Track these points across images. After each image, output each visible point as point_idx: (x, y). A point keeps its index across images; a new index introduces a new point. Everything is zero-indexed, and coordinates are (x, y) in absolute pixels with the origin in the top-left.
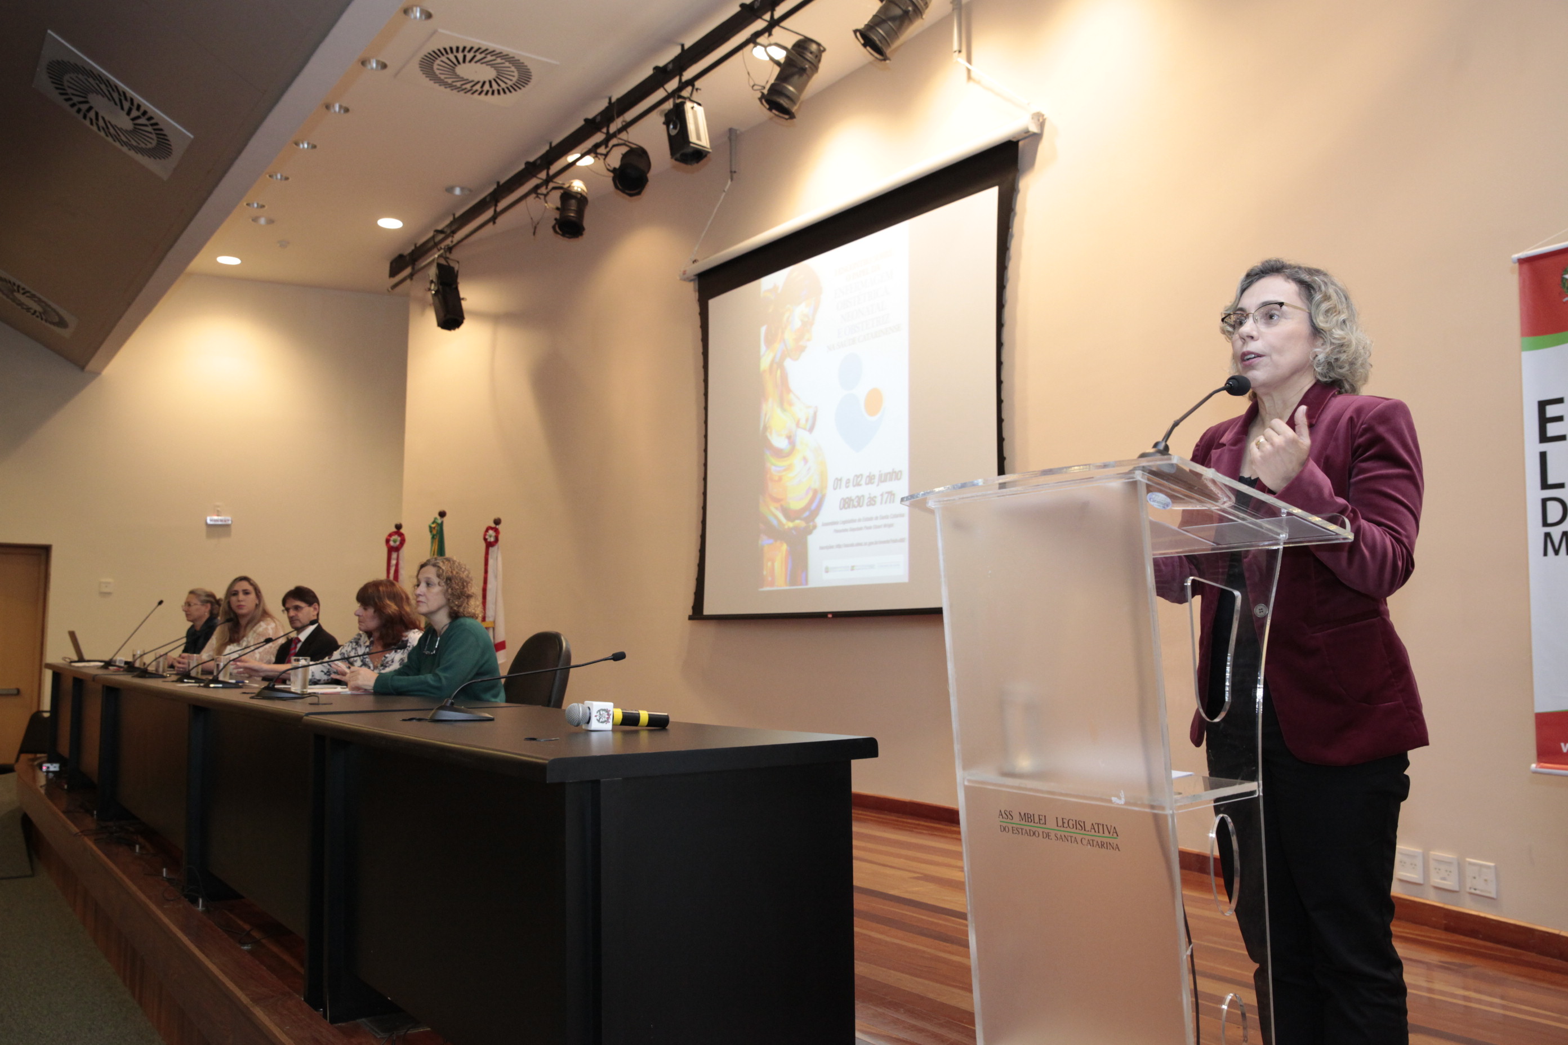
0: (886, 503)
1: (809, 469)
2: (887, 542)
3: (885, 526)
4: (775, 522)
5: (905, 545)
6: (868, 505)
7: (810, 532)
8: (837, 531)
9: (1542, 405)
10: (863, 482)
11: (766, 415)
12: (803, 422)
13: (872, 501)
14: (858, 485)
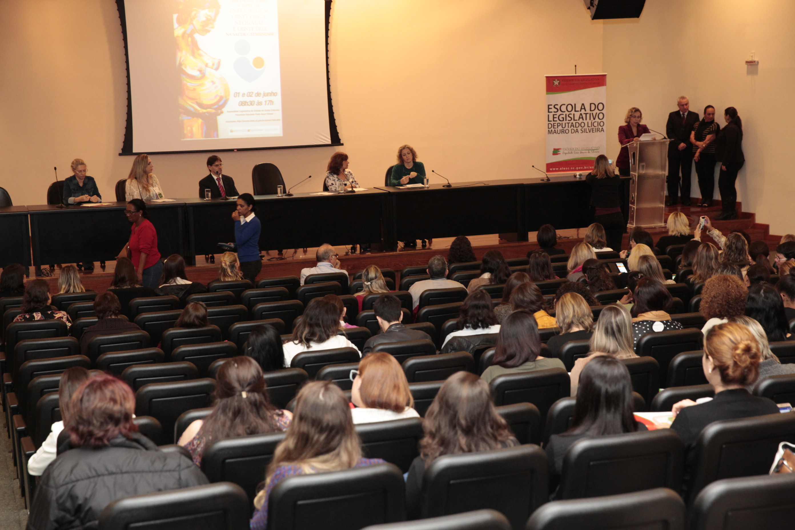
0: (268, 104)
1: (216, 87)
2: (270, 120)
3: (268, 114)
4: (192, 109)
5: (281, 122)
6: (257, 105)
7: (219, 115)
8: (237, 115)
9: (549, 105)
10: (254, 95)
11: (181, 58)
12: (210, 65)
13: (259, 103)
14: (251, 96)
